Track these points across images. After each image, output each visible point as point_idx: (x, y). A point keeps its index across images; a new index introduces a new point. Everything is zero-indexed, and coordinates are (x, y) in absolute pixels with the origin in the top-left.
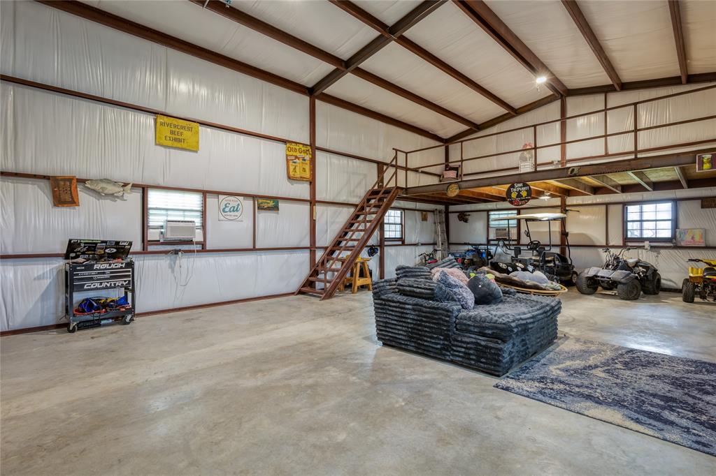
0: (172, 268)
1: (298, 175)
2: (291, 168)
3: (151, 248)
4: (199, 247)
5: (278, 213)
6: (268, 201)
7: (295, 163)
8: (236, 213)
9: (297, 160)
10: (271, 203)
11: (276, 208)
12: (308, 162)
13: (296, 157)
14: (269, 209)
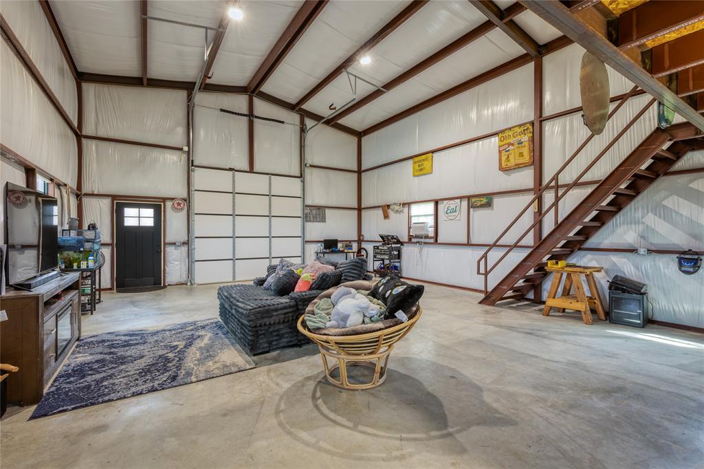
0: (420, 252)
1: (512, 162)
2: (504, 158)
3: (413, 240)
4: (432, 241)
5: (493, 210)
6: (482, 199)
7: (508, 151)
8: (455, 214)
9: (511, 147)
10: (484, 200)
11: (488, 205)
12: (526, 144)
13: (510, 144)
14: (482, 206)
